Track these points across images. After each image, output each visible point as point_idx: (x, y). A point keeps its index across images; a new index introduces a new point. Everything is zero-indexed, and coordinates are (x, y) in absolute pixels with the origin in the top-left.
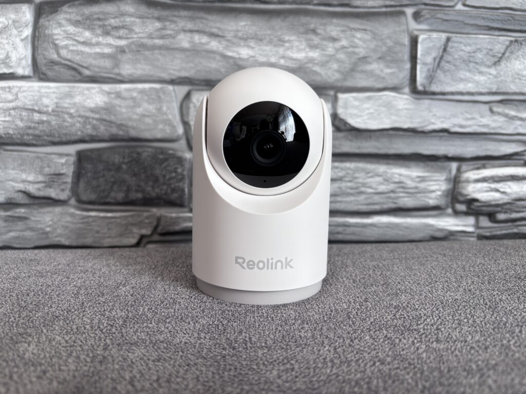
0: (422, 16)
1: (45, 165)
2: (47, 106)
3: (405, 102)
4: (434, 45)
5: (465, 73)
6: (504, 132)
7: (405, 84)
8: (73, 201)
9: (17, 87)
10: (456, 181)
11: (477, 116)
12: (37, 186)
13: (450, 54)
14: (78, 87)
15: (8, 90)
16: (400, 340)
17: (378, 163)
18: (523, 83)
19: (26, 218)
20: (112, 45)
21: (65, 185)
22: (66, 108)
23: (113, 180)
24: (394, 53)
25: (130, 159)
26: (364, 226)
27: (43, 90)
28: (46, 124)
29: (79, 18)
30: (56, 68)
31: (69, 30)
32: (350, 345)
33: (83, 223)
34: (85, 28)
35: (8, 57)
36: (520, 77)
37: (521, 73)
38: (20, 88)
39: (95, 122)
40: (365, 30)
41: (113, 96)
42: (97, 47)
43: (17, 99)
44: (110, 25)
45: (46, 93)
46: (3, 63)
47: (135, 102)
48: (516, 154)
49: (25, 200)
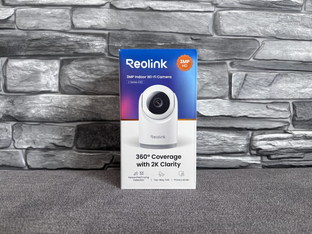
0: (234, 64)
1: (63, 132)
2: (65, 105)
3: (226, 103)
4: (240, 78)
5: (255, 90)
6: (273, 117)
7: (227, 95)
8: (75, 148)
9: (52, 97)
10: (251, 140)
11: (260, 110)
12: (59, 141)
13: (247, 82)
14: (79, 97)
15: (47, 98)
16: (208, 213)
17: (214, 131)
18: (283, 94)
19: (54, 155)
20: (94, 78)
21: (71, 140)
22: (73, 106)
23: (93, 138)
24: (221, 81)
25: (101, 129)
26: (208, 160)
27: (63, 98)
28: (64, 113)
29: (80, 66)
30: (69, 88)
31: (75, 72)
32: (189, 215)
33: (79, 158)
34: (82, 71)
35: (48, 83)
36: (281, 91)
37: (282, 89)
38: (53, 97)
39: (85, 112)
40: (208, 71)
41: (94, 101)
42: (87, 79)
43: (51, 102)
44: (93, 69)
45: (64, 99)
46: (46, 86)
47: (103, 104)
48: (280, 127)
49: (54, 147)
